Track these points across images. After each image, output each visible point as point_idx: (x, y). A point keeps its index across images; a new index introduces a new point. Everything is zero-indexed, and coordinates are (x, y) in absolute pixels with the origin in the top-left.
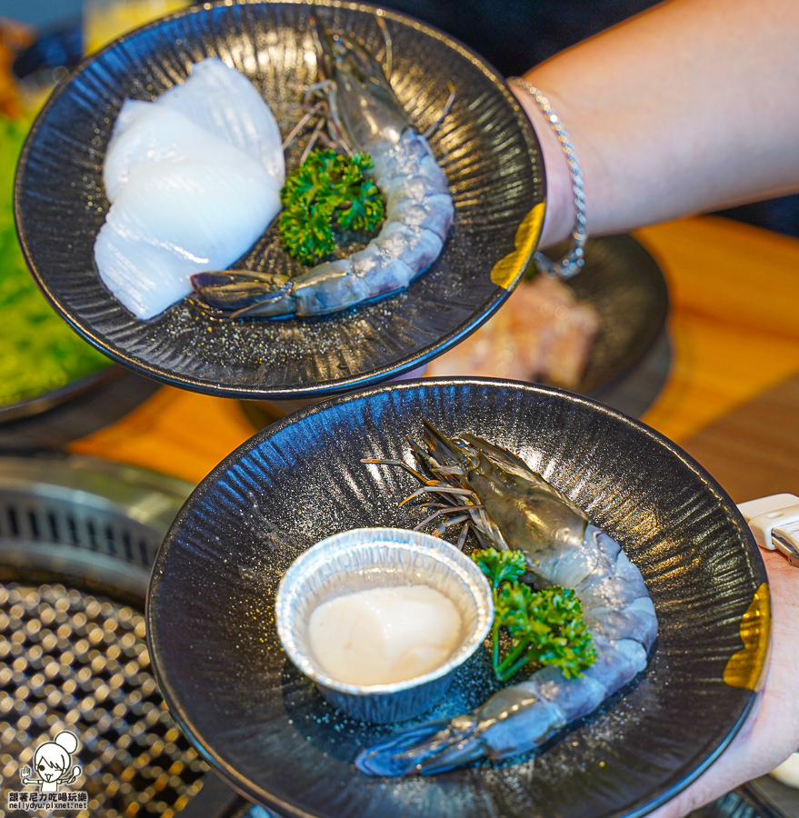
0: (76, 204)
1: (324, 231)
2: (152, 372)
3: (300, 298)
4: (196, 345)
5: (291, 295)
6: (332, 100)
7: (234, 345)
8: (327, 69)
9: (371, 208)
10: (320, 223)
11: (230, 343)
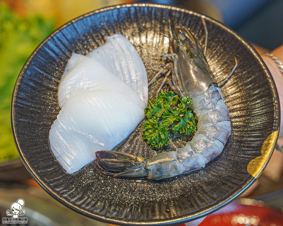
0: (42, 107)
1: (165, 134)
2: (71, 206)
3: (149, 170)
4: (95, 190)
5: (145, 168)
6: (175, 63)
7: (114, 192)
8: (174, 48)
9: (189, 124)
10: (163, 130)
11: (112, 191)
